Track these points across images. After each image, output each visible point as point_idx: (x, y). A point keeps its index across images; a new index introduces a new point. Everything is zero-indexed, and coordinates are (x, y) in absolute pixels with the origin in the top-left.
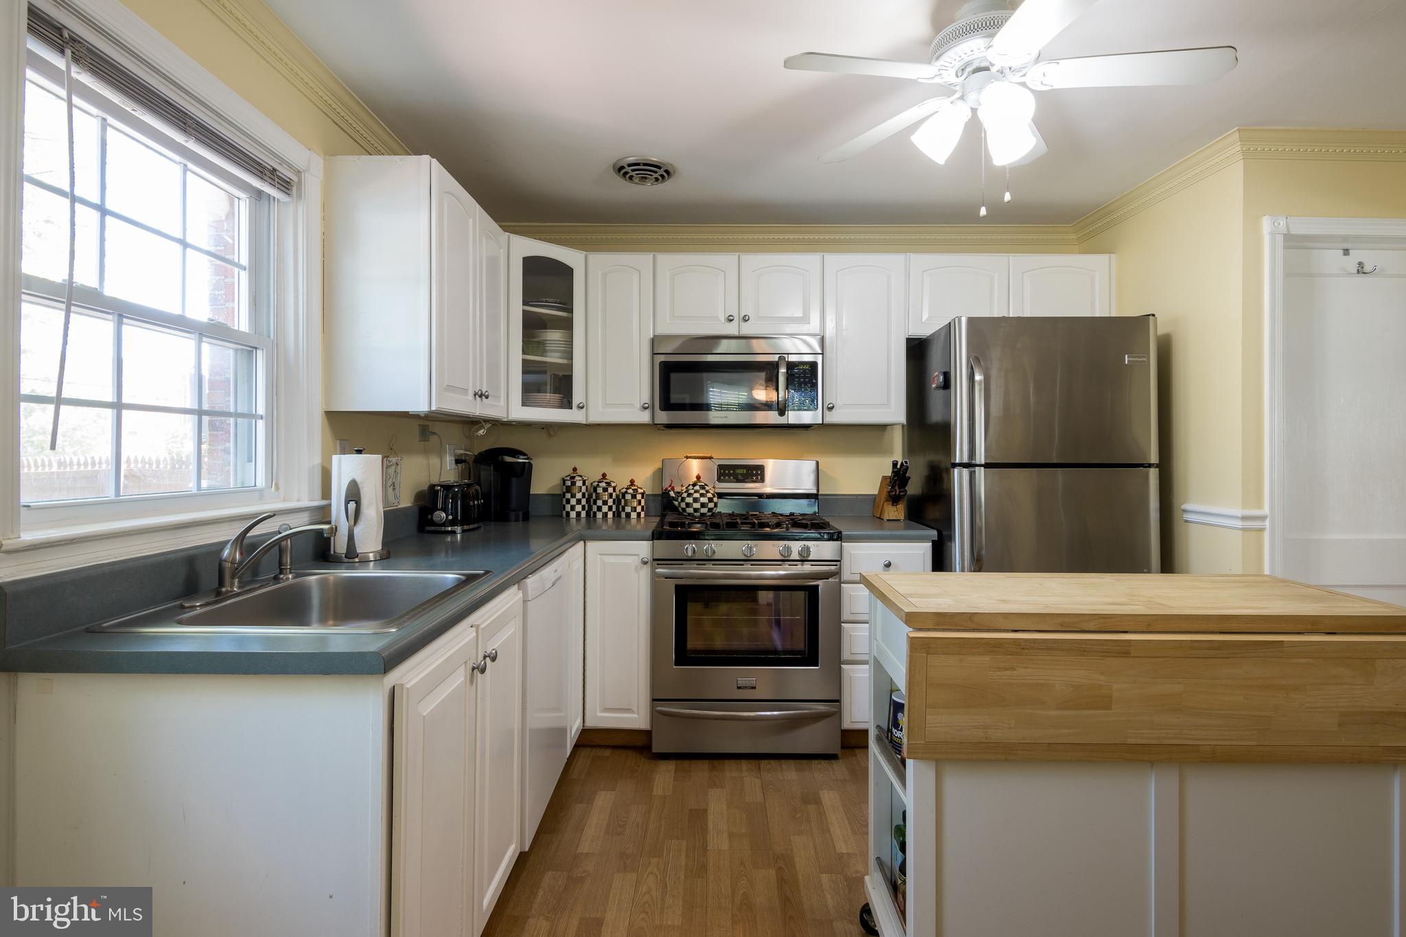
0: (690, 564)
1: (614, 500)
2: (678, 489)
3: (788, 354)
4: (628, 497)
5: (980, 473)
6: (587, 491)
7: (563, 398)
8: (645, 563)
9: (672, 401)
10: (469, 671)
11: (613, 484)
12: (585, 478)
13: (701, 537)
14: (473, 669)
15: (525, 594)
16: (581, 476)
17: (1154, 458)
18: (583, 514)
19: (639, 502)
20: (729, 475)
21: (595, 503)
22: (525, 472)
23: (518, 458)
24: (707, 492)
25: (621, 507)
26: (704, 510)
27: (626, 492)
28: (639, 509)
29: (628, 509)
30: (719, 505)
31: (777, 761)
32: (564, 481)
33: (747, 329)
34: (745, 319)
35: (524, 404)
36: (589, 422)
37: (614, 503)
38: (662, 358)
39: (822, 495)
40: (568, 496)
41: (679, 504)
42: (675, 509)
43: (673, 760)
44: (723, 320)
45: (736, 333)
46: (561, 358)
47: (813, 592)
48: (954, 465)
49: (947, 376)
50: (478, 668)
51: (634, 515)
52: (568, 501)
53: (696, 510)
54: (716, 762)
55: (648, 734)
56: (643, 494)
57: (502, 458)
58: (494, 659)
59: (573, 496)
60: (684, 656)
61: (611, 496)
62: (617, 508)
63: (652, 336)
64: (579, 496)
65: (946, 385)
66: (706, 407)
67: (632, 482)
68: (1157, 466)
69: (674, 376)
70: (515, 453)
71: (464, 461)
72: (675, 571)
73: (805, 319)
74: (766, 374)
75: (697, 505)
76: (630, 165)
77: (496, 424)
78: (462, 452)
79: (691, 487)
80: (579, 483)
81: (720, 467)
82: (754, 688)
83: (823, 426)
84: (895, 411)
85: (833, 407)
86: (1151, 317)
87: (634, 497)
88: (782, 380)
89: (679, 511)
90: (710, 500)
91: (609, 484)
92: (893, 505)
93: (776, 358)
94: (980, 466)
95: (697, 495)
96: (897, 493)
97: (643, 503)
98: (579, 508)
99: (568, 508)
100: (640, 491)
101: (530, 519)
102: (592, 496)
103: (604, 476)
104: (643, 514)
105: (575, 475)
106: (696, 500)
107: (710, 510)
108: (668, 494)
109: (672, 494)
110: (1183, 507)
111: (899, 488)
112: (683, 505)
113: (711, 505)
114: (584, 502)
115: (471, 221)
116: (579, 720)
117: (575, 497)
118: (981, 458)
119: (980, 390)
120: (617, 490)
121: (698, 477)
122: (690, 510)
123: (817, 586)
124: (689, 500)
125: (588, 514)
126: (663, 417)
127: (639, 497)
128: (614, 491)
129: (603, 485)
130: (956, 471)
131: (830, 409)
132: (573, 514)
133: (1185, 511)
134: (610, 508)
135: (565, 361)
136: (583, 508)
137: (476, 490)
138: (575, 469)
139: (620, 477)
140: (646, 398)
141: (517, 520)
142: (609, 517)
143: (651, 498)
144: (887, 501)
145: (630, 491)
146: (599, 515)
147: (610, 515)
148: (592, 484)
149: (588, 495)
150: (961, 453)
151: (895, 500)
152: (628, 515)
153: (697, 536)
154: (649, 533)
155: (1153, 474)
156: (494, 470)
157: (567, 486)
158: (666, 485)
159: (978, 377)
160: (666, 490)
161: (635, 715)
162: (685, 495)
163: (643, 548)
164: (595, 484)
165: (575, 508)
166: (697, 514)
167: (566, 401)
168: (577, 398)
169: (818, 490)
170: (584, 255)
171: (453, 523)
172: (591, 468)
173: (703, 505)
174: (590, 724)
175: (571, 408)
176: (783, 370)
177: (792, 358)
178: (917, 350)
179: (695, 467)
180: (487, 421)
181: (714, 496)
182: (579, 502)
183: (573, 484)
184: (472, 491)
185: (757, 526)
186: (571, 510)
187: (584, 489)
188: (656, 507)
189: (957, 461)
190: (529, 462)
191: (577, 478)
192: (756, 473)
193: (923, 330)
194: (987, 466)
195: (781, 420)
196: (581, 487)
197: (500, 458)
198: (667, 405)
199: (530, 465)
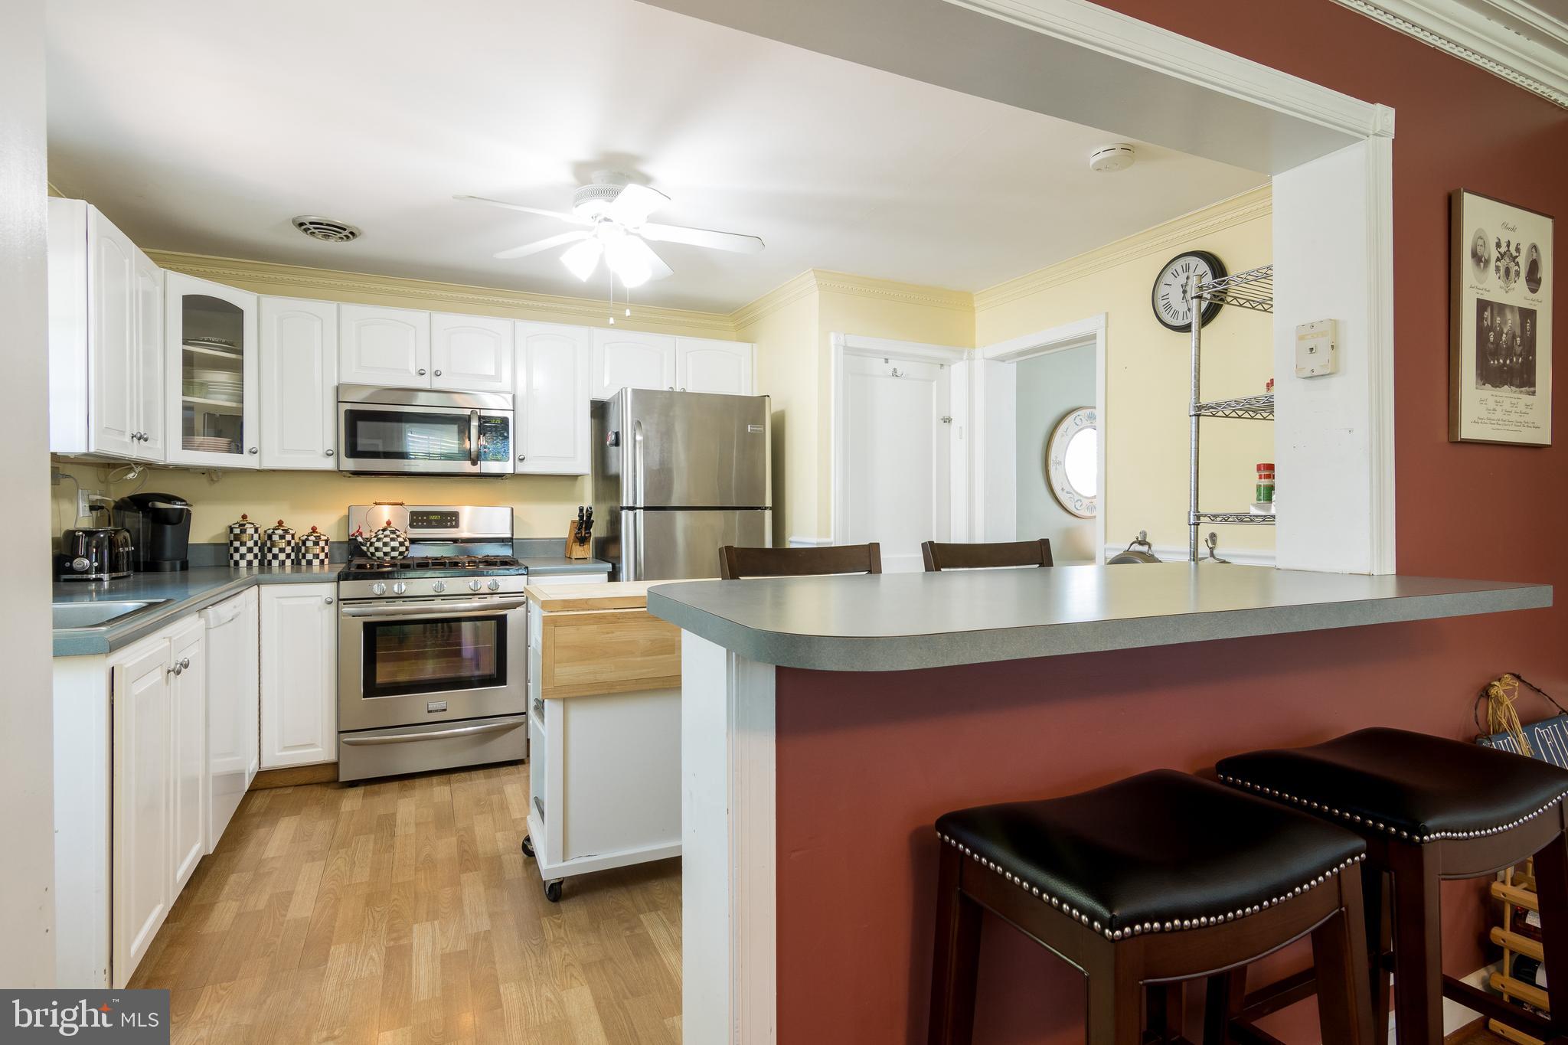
0: (381, 602)
1: (293, 548)
2: (366, 535)
3: (480, 409)
4: (309, 544)
5: (640, 513)
6: (259, 539)
7: (231, 442)
8: (331, 603)
9: (360, 448)
10: (165, 673)
11: (291, 532)
12: (257, 526)
13: (390, 576)
14: (169, 672)
15: (207, 621)
16: (253, 524)
17: (768, 503)
18: (256, 563)
19: (323, 549)
20: (422, 521)
21: (270, 550)
22: (182, 519)
23: (175, 504)
24: (398, 536)
25: (300, 554)
26: (395, 554)
27: (307, 539)
28: (322, 556)
29: (309, 556)
30: (410, 549)
31: (467, 773)
32: (231, 529)
33: (438, 384)
34: (437, 374)
35: (184, 447)
36: (262, 468)
37: (293, 551)
38: (349, 407)
39: (516, 539)
40: (237, 544)
41: (368, 548)
42: (363, 554)
43: (361, 786)
44: (414, 373)
45: (428, 387)
46: (227, 401)
47: (501, 622)
48: (622, 508)
49: (617, 434)
50: (173, 671)
51: (316, 562)
52: (237, 550)
53: (386, 554)
54: (406, 782)
55: (335, 766)
56: (327, 541)
57: (153, 505)
58: (186, 666)
59: (243, 544)
60: (372, 688)
61: (289, 543)
62: (297, 556)
63: (336, 384)
64: (250, 544)
65: (617, 443)
66: (402, 456)
67: (314, 530)
68: (771, 508)
69: (361, 425)
70: (169, 499)
71: (102, 508)
72: (363, 609)
73: (497, 377)
74: (459, 427)
75: (387, 549)
76: (311, 223)
77: (149, 467)
78: (99, 497)
79: (381, 532)
80: (250, 531)
81: (413, 513)
82: (445, 710)
83: (515, 476)
84: (581, 462)
85: (524, 459)
86: (767, 398)
87: (316, 543)
88: (474, 432)
89: (367, 556)
90: (402, 544)
91: (286, 531)
92: (580, 545)
93: (468, 412)
94: (640, 508)
95: (387, 540)
96: (583, 535)
97: (327, 549)
98: (250, 557)
99: (237, 557)
100: (323, 538)
101: (190, 569)
102: (266, 545)
103: (280, 523)
104: (326, 561)
105: (245, 522)
106: (385, 544)
107: (401, 553)
108: (356, 539)
109: (360, 539)
110: (790, 539)
111: (585, 530)
112: (372, 549)
113: (402, 549)
114: (256, 550)
115: (127, 261)
116: (255, 761)
117: (245, 545)
118: (640, 503)
119: (640, 448)
120: (296, 537)
121: (389, 523)
122: (380, 554)
123: (505, 616)
124: (379, 544)
125: (261, 563)
126: (350, 464)
127: (322, 544)
128: (293, 538)
129: (280, 532)
130: (624, 513)
131: (522, 460)
132: (243, 563)
133: (791, 542)
134: (288, 556)
135: (234, 405)
136: (256, 556)
137: (125, 538)
138: (244, 517)
139: (299, 525)
140: (330, 445)
141: (173, 569)
142: (286, 564)
143: (336, 545)
144: (574, 542)
145: (312, 538)
146: (275, 563)
147: (288, 562)
148: (265, 532)
149: (261, 543)
150: (626, 500)
151: (582, 540)
152: (309, 563)
153: (386, 576)
154: (335, 575)
155: (768, 514)
156: (143, 517)
157: (235, 534)
158: (353, 530)
159: (639, 438)
160: (353, 535)
161: (320, 749)
162: (374, 540)
163: (328, 590)
164: (270, 532)
165: (246, 556)
166: (388, 559)
167: (237, 445)
168: (249, 442)
169: (513, 535)
170: (256, 297)
171: (100, 570)
172: (264, 516)
173: (393, 549)
174: (268, 764)
175: (242, 453)
176: (475, 423)
177: (484, 413)
178: (600, 411)
179: (386, 513)
180: (138, 463)
181: (405, 540)
182: (250, 550)
183: (243, 531)
184: (120, 538)
185: (447, 565)
186: (241, 559)
187: (256, 537)
188: (341, 554)
189: (624, 505)
190: (188, 511)
191: (248, 526)
192: (450, 519)
193: (604, 396)
194: (646, 509)
195: (475, 469)
196: (252, 535)
197: (150, 504)
198: (353, 452)
199: (189, 513)
